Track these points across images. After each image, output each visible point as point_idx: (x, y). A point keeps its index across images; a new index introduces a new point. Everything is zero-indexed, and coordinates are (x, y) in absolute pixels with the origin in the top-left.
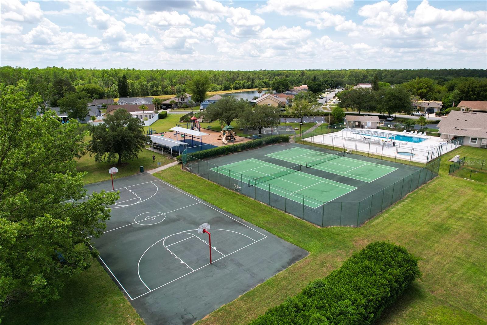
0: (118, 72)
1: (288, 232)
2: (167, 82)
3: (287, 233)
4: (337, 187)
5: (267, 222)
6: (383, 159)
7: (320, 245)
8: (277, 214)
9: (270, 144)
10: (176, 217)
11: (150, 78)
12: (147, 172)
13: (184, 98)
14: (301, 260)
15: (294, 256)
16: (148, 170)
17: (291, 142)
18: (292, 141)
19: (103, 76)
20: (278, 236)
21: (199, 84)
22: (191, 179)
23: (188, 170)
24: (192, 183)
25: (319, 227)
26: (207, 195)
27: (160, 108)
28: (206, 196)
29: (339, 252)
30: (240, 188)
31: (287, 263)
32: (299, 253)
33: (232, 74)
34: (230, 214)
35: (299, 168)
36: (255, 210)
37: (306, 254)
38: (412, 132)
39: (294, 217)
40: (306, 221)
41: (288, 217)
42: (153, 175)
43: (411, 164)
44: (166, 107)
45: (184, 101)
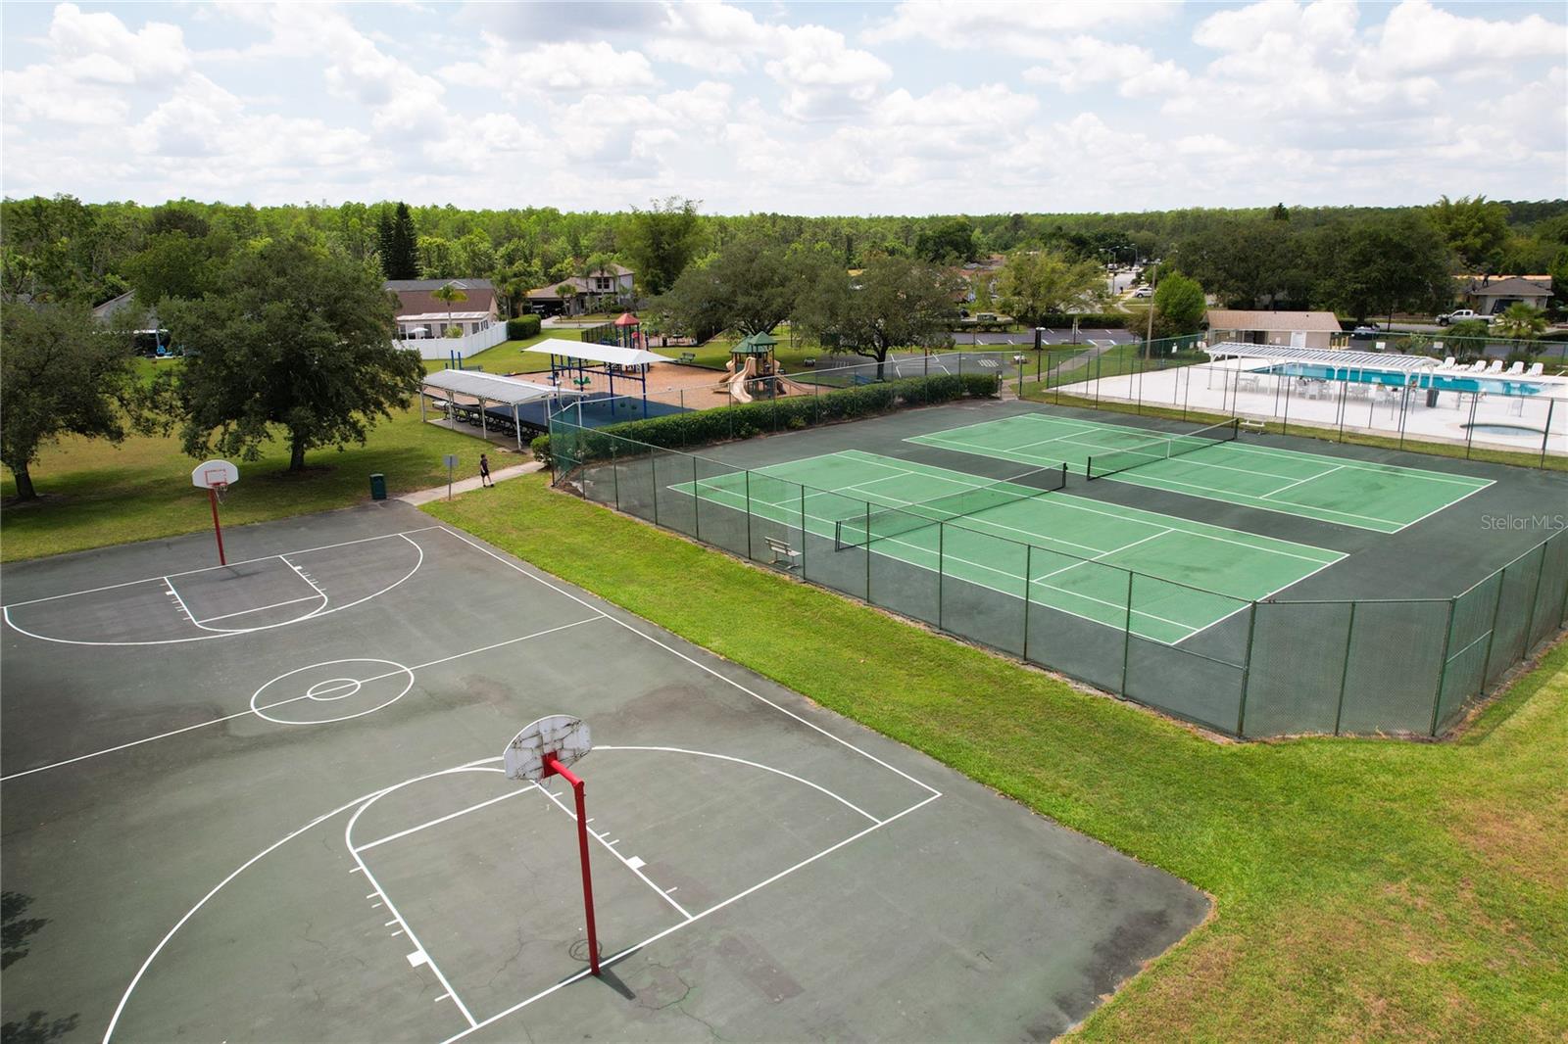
1: (1056, 765)
2: (560, 244)
3: (1052, 774)
4: (1254, 552)
5: (934, 713)
6: (1409, 448)
7: (1263, 850)
8: (983, 671)
9: (921, 406)
10: (465, 687)
11: (504, 232)
12: (401, 499)
13: (607, 280)
14: (1169, 952)
15: (1115, 919)
16: (408, 492)
17: (1005, 399)
18: (1007, 394)
19: (345, 224)
20: (1004, 793)
22: (578, 524)
23: (575, 491)
24: (581, 539)
25: (1221, 740)
26: (641, 584)
28: (631, 588)
29: (1392, 891)
30: (793, 553)
31: (1087, 971)
32: (1151, 904)
34: (740, 672)
35: (1058, 481)
36: (868, 652)
37: (1193, 909)
38: (1481, 364)
39: (1072, 684)
40: (1143, 704)
41: (1039, 689)
42: (422, 508)
43: (1547, 464)
44: (543, 308)
45: (606, 290)
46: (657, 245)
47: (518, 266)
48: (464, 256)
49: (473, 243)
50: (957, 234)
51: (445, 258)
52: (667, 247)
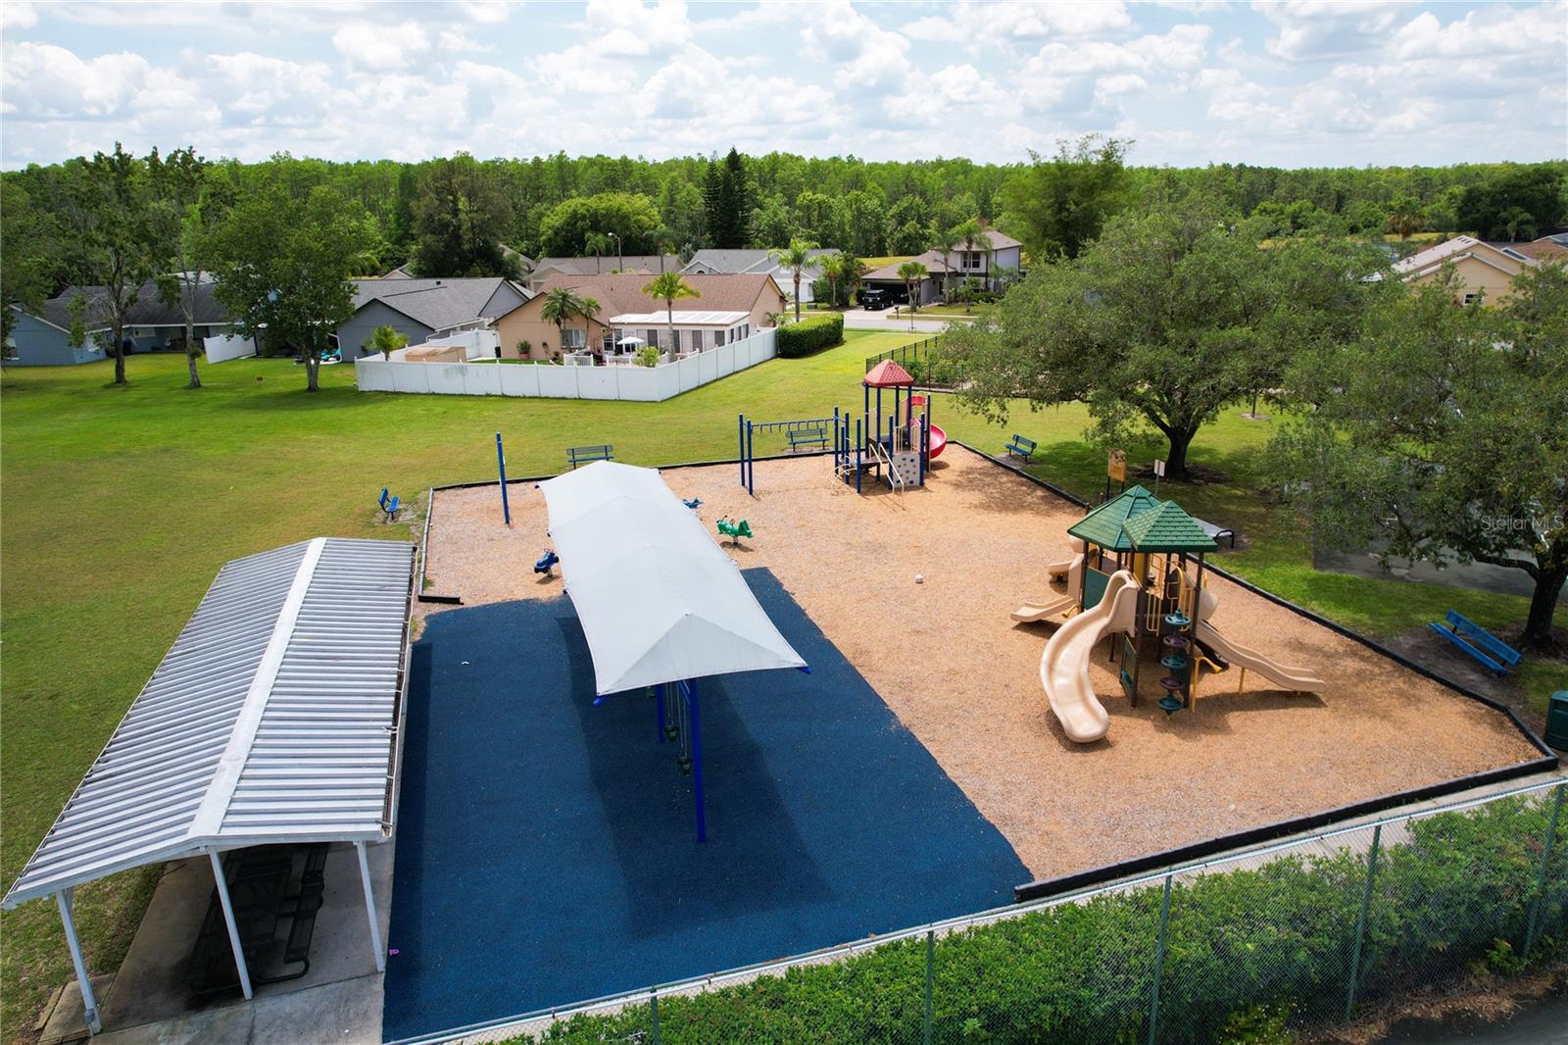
0: (783, 164)
2: (967, 199)
11: (901, 187)
13: (977, 255)
21: (1069, 189)
27: (853, 301)
33: (1248, 177)
44: (879, 295)
45: (973, 270)
46: (1061, 206)
47: (911, 227)
48: (848, 215)
49: (860, 200)
50: (1535, 187)
51: (827, 217)
52: (1073, 207)
